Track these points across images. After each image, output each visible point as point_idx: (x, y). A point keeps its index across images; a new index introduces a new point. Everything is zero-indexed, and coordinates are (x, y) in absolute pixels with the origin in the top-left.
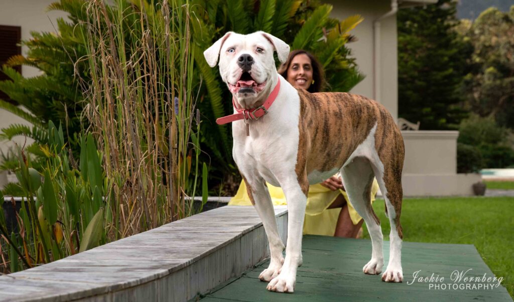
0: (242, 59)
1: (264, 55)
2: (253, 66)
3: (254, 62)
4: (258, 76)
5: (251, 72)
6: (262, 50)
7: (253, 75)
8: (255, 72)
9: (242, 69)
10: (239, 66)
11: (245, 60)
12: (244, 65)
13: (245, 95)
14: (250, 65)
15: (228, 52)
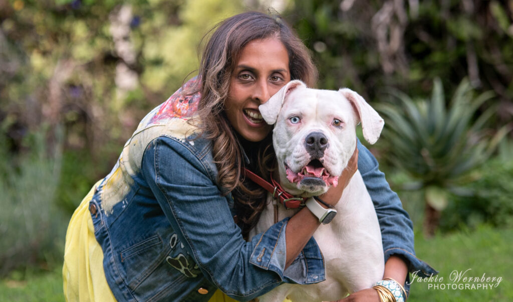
0: (311, 140)
1: (343, 129)
2: (326, 151)
3: (329, 145)
4: (333, 164)
5: (323, 160)
7: (326, 164)
8: (330, 159)
9: (310, 155)
10: (307, 150)
11: (317, 143)
12: (314, 149)
13: (311, 188)
14: (322, 150)
15: (289, 121)
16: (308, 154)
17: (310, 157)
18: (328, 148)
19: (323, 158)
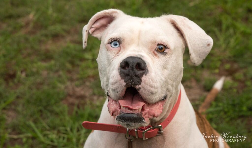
0: (125, 65)
1: (168, 56)
2: (144, 78)
3: (148, 71)
4: (152, 93)
5: (140, 88)
6: (166, 47)
7: (143, 92)
8: (148, 88)
9: (125, 82)
10: (121, 77)
11: (132, 69)
12: (128, 75)
13: (128, 125)
14: (139, 77)
15: (109, 45)
16: (123, 81)
17: (124, 84)
18: (146, 75)
19: (140, 86)
